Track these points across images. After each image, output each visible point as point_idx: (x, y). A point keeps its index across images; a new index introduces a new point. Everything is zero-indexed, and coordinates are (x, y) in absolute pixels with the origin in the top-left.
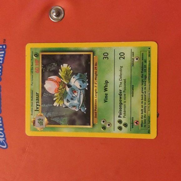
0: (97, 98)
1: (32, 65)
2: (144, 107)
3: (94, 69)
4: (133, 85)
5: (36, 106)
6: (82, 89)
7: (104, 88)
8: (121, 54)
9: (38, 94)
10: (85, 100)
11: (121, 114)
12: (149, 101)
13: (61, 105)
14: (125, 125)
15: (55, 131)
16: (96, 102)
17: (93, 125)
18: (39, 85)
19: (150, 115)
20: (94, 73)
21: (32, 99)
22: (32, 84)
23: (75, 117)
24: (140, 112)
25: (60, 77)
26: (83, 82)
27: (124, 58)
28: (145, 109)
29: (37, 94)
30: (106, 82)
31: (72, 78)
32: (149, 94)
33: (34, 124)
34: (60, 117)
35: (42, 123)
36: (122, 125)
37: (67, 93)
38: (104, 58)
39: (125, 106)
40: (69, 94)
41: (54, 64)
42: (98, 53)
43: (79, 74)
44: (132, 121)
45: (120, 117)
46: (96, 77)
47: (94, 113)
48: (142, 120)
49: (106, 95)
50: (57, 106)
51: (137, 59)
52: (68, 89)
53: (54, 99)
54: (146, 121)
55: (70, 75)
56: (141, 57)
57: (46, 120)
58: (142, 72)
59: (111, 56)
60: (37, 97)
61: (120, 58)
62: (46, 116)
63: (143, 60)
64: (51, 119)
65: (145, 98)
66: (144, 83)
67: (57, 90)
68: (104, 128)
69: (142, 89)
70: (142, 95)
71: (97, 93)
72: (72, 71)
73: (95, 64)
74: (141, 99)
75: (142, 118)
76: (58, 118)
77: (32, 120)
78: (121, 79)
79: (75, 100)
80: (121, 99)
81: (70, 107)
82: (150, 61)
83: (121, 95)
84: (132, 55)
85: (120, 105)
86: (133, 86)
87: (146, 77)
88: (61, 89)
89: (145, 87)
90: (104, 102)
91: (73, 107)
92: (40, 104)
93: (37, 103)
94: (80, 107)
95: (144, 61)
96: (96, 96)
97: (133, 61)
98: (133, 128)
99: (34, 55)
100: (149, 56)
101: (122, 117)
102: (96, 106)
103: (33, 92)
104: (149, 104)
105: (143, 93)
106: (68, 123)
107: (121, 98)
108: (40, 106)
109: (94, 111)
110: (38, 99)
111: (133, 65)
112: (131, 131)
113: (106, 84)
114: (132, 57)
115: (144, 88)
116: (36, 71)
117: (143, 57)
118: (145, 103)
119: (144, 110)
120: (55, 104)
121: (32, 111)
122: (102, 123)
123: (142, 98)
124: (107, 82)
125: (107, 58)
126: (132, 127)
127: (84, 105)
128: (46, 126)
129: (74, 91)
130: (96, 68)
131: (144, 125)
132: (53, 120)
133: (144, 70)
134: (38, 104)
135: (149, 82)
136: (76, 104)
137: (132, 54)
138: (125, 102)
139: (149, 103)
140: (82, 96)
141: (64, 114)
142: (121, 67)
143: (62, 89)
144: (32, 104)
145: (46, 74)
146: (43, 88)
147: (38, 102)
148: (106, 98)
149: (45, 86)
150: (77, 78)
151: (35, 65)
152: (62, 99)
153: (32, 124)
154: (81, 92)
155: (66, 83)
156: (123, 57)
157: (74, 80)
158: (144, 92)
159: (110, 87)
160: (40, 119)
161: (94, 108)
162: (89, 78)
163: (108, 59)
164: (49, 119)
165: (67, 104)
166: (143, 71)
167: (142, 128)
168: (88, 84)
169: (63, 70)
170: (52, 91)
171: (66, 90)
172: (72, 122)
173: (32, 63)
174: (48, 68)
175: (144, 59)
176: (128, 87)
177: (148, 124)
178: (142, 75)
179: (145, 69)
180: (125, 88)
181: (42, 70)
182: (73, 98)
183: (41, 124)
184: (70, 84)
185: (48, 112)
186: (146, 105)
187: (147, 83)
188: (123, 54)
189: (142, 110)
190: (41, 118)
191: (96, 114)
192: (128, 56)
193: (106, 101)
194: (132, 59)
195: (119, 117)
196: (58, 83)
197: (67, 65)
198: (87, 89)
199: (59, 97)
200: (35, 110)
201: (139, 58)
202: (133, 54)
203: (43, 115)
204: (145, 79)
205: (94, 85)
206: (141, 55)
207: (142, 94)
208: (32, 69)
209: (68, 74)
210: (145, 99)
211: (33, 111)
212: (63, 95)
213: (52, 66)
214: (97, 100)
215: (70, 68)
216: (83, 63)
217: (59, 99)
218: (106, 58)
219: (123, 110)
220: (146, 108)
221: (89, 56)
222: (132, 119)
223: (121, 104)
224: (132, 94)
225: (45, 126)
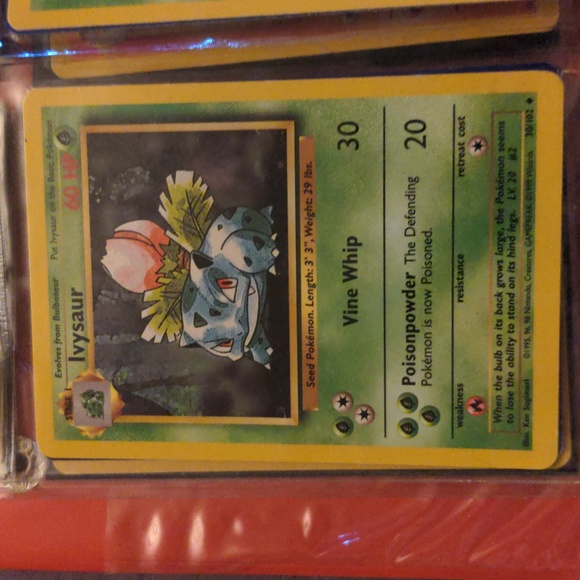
0: (315, 308)
1: (51, 178)
2: (505, 340)
3: (302, 188)
4: (464, 252)
5: (75, 341)
6: (253, 274)
7: (344, 267)
8: (410, 127)
9: (80, 294)
10: (267, 315)
11: (411, 371)
12: (528, 320)
13: (171, 339)
14: (431, 415)
15: (152, 439)
16: (311, 322)
17: (303, 415)
18: (83, 257)
19: (531, 372)
20: (303, 206)
21: (58, 312)
22: (51, 251)
23: (226, 385)
24: (492, 363)
25: (165, 225)
26: (259, 243)
27: (424, 145)
28: (510, 350)
29: (75, 293)
30: (349, 244)
31: (214, 229)
32: (529, 289)
33: (66, 414)
34: (169, 383)
35: (101, 406)
36: (416, 416)
37: (193, 289)
38: (343, 145)
39: (428, 336)
40: (204, 291)
41: (138, 173)
42: (316, 122)
43: (240, 213)
44: (456, 397)
45: (409, 383)
46: (310, 224)
47: (306, 370)
48: (499, 393)
49: (353, 294)
50: (158, 340)
51: (478, 146)
52: (197, 275)
53: (145, 314)
54: (516, 397)
55: (202, 217)
56: (497, 136)
57: (113, 396)
58: (498, 201)
59: (369, 136)
60: (74, 307)
61: (410, 143)
62: (113, 381)
63: (501, 149)
64: (136, 393)
65: (512, 307)
66: (506, 245)
67: (155, 278)
68: (346, 426)
69: (500, 268)
70: (499, 295)
71: (314, 286)
72: (211, 200)
73: (303, 169)
74: (495, 309)
75: (498, 387)
76: (159, 388)
77: (61, 395)
78: (410, 232)
79: (227, 316)
80: (412, 312)
81: (208, 347)
82: (531, 155)
83: (411, 294)
84: (457, 131)
85: (408, 337)
86: (461, 257)
87: (514, 220)
88: (169, 275)
89: (512, 260)
90: (345, 324)
91: (220, 345)
92: (89, 332)
93: (76, 329)
94: (247, 343)
95: (505, 154)
96: (310, 298)
97: (461, 155)
98: (460, 425)
99: (59, 138)
100: (530, 131)
101: (418, 383)
102: (311, 338)
103: (60, 287)
104: (527, 331)
105: (503, 286)
106: (200, 408)
107: (410, 306)
108: (87, 340)
109: (305, 361)
110: (78, 315)
111: (461, 171)
112: (453, 440)
113: (349, 250)
114: (459, 139)
115: (506, 265)
116: (68, 200)
117: (502, 139)
118: (511, 326)
119: (505, 356)
120: (147, 335)
121: (58, 360)
122: (337, 406)
123: (500, 306)
124: (354, 243)
125: (353, 145)
126: (456, 425)
127: (263, 335)
128: (116, 421)
129: (219, 280)
130: (307, 185)
131: (505, 414)
132: (143, 395)
133: (506, 192)
134: (79, 333)
135: (530, 241)
137: (457, 126)
138: (428, 323)
139: (527, 325)
140: (254, 302)
141: (186, 372)
142: (413, 181)
143: (175, 273)
144: (58, 334)
145: (108, 213)
146: (99, 270)
147: (79, 325)
148: (349, 306)
149: (105, 261)
150: (233, 228)
151: (65, 177)
152: (174, 313)
153: (61, 412)
154: (249, 286)
155: (190, 249)
156: (420, 137)
157: (222, 234)
158: (505, 279)
159: (368, 265)
160: (89, 394)
161: (305, 349)
162: (281, 227)
163: (357, 148)
164: (125, 391)
165: (197, 334)
166: (501, 194)
167: (498, 426)
168: (276, 253)
169: (177, 196)
170: (134, 283)
171: (189, 275)
172: (216, 406)
173: (51, 169)
174: (116, 188)
175: (507, 147)
176: (442, 260)
177: (524, 413)
178: (501, 211)
179: (511, 185)
180: (428, 264)
181: (92, 198)
182: (217, 308)
183: (96, 410)
184: (205, 250)
185: (119, 364)
186: (515, 336)
187: (520, 246)
188: (420, 126)
189: (498, 355)
190: (96, 388)
191: (312, 373)
192: (440, 132)
193: (353, 321)
194: (457, 147)
195: (404, 383)
196: (159, 249)
197: (189, 175)
198: (273, 270)
199: (162, 304)
200: (71, 359)
201: (486, 142)
202: (460, 124)
203: (100, 376)
204: (512, 228)
205: (303, 255)
206: (496, 130)
207: (501, 290)
208: (50, 193)
209: (196, 211)
210: (513, 311)
211: (63, 363)
212: (180, 300)
213: (132, 181)
214: (315, 316)
215: (205, 187)
216: (257, 167)
217: (164, 313)
218: (348, 143)
219: (420, 355)
220: (516, 347)
221: (280, 135)
222: (456, 392)
223: (414, 331)
224: (456, 290)
225: (113, 419)
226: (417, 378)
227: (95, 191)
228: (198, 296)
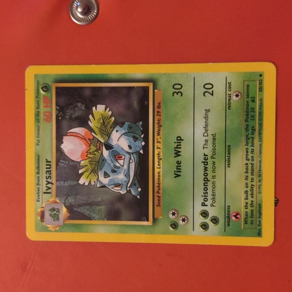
0: (161, 170)
1: (38, 107)
2: (250, 185)
3: (156, 114)
4: (230, 144)
5: (47, 184)
6: (132, 153)
7: (175, 150)
8: (206, 86)
9: (50, 162)
10: (138, 172)
11: (206, 199)
12: (260, 176)
13: (93, 183)
14: (215, 220)
15: (82, 232)
16: (159, 176)
17: (155, 220)
18: (52, 144)
19: (261, 201)
20: (156, 122)
21: (39, 170)
22: (37, 142)
23: (119, 206)
24: (244, 196)
25: (91, 130)
26: (135, 139)
27: (212, 95)
28: (252, 190)
29: (47, 162)
30: (177, 140)
31: (114, 132)
32: (260, 162)
33: (41, 219)
34: (91, 204)
35: (58, 215)
36: (208, 221)
37: (104, 160)
38: (175, 94)
39: (214, 183)
40: (109, 161)
41: (79, 105)
42: (162, 83)
43: (127, 124)
44: (227, 212)
45: (205, 205)
46: (159, 130)
47: (156, 198)
48: (247, 210)
49: (179, 163)
50: (87, 184)
51: (237, 96)
53: (80, 171)
54: (254, 212)
55: (109, 126)
56: (246, 91)
57: (64, 210)
58: (246, 121)
59: (187, 90)
60: (47, 168)
61: (206, 94)
62: (64, 203)
63: (248, 97)
64: (75, 209)
65: (252, 170)
66: (250, 141)
67: (86, 155)
68: (175, 226)
69: (247, 152)
70: (247, 164)
71: (161, 159)
72: (113, 119)
73: (156, 105)
74: (245, 171)
75: (246, 207)
76: (86, 207)
77: (39, 210)
78: (206, 134)
79: (120, 173)
80: (206, 172)
81: (110, 187)
82: (261, 100)
83: (206, 163)
84: (228, 89)
85: (204, 183)
86: (229, 146)
87: (254, 130)
88: (93, 153)
89: (253, 148)
90: (175, 177)
91: (116, 187)
92: (54, 180)
93: (47, 179)
94: (128, 186)
95: (250, 100)
96: (159, 165)
97: (229, 100)
98: (229, 225)
99: (42, 88)
100: (261, 89)
101: (209, 205)
102: (159, 184)
103: (40, 159)
104: (260, 181)
105: (248, 160)
106: (105, 217)
107: (206, 169)
108: (52, 184)
109: (156, 194)
110: (49, 172)
111: (229, 107)
112: (225, 232)
113: (177, 143)
114: (228, 92)
115: (250, 151)
116: (45, 118)
117: (248, 92)
118: (252, 179)
119: (249, 193)
120: (81, 181)
121: (38, 193)
122: (171, 216)
123: (247, 169)
124: (179, 139)
125: (180, 94)
126: (226, 225)
127: (136, 182)
128: (65, 223)
129: (117, 156)
130: (158, 112)
131: (249, 220)
132: (79, 210)
133: (250, 116)
134: (49, 180)
135: (261, 139)
136: (122, 180)
137: (228, 86)
138: (214, 177)
139: (260, 178)
140: (133, 166)
141: (99, 199)
142: (207, 111)
143: (95, 153)
144: (39, 181)
145: (65, 123)
146: (59, 150)
147: (49, 176)
148: (177, 169)
149: (62, 146)
151: (45, 107)
152: (94, 171)
153: (39, 218)
154: (130, 159)
155: (103, 141)
156: (210, 91)
157: (118, 134)
158: (250, 157)
159: (186, 149)
160: (53, 210)
161: (156, 189)
162: (145, 131)
163: (182, 95)
164: (70, 208)
165: (105, 181)
166: (247, 118)
167: (246, 226)
168: (143, 143)
169: (97, 116)
170: (75, 157)
171: (102, 153)
172: (114, 215)
173: (38, 103)
174: (69, 112)
175: (250, 96)
176: (220, 148)
177: (258, 219)
178: (247, 125)
179: (252, 114)
180: (214, 150)
181: (57, 117)
182: (116, 169)
183: (56, 217)
184: (110, 142)
185: (68, 196)
186: (253, 183)
187: (256, 141)
188: (211, 86)
189: (246, 192)
190: (56, 206)
191: (159, 200)
192: (220, 89)
193: (179, 176)
194: (227, 96)
195: (202, 205)
196: (88, 141)
197: (103, 107)
198: (141, 152)
199: (89, 167)
200: (44, 193)
201: (241, 93)
202: (229, 86)
203: (58, 201)
204: (253, 133)
205: (156, 144)
206: (245, 88)
207: (247, 162)
208: (37, 115)
209: (106, 124)
210: (253, 172)
211: (40, 193)
212: (98, 165)
213: (76, 109)
214: (161, 173)
215: (110, 112)
216: (135, 104)
217: (90, 171)
218: (177, 93)
219: (210, 192)
220: (255, 188)
221: (146, 90)
222: (227, 209)
223: (208, 181)
224: (227, 162)
226: (209, 203)
227: (59, 113)
228: (106, 163)
